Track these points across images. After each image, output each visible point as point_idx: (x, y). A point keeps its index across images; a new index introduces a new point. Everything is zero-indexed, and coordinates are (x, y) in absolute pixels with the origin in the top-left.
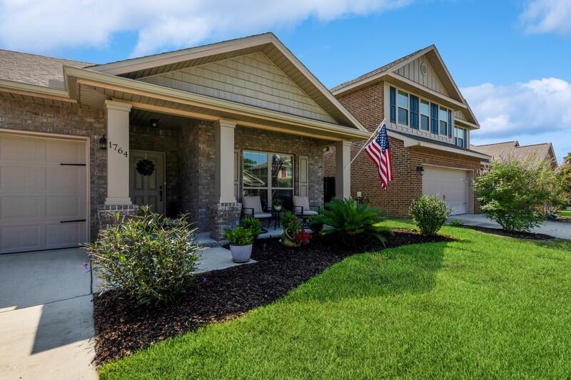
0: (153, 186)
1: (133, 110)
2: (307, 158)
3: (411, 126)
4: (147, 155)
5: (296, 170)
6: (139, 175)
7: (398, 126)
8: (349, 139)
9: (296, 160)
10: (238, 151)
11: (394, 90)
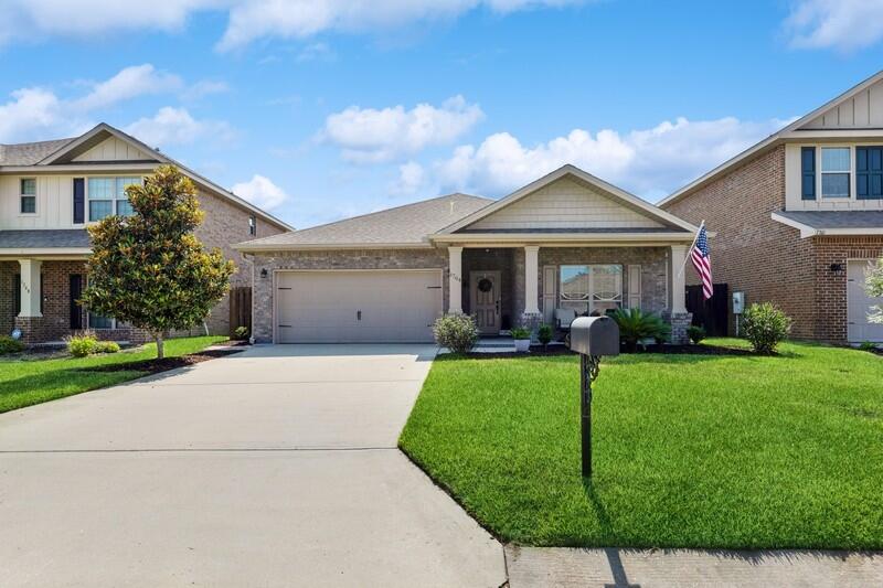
0: (491, 301)
1: (464, 249)
2: (640, 266)
3: (860, 196)
4: (485, 275)
5: (625, 281)
6: (480, 293)
7: (822, 203)
8: (682, 242)
9: (625, 270)
10: (555, 267)
11: (813, 149)
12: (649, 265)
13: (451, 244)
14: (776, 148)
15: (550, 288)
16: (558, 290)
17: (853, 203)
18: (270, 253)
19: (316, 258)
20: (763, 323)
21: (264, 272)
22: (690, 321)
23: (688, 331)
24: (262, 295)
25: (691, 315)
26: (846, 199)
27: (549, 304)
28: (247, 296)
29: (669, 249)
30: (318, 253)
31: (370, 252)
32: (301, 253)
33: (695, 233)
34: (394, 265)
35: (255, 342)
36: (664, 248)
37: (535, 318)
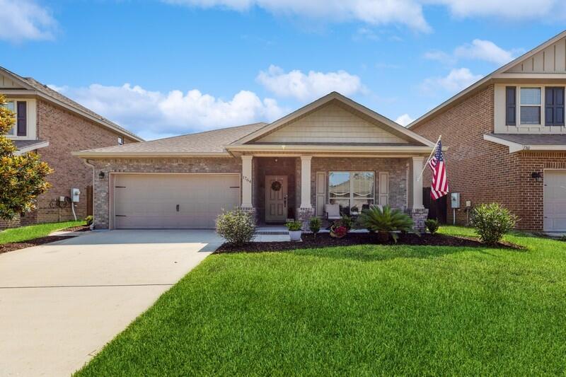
0: (280, 198)
1: (253, 157)
2: (387, 173)
3: (547, 124)
4: (276, 178)
5: (376, 183)
6: (273, 191)
7: (521, 128)
8: (421, 154)
9: (376, 176)
10: (325, 173)
11: (514, 88)
12: (394, 172)
13: (244, 153)
14: (487, 87)
15: (321, 189)
16: (327, 190)
17: (543, 129)
18: (107, 159)
19: (143, 164)
20: (491, 219)
21: (102, 174)
22: (427, 215)
23: (425, 223)
24: (101, 191)
25: (427, 210)
26: (538, 126)
27: (321, 200)
28: (90, 192)
29: (410, 160)
30: (145, 159)
31: (185, 160)
32: (131, 160)
33: (433, 147)
34: (203, 170)
35: (94, 228)
36: (406, 159)
37: (308, 212)
